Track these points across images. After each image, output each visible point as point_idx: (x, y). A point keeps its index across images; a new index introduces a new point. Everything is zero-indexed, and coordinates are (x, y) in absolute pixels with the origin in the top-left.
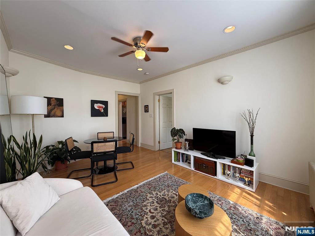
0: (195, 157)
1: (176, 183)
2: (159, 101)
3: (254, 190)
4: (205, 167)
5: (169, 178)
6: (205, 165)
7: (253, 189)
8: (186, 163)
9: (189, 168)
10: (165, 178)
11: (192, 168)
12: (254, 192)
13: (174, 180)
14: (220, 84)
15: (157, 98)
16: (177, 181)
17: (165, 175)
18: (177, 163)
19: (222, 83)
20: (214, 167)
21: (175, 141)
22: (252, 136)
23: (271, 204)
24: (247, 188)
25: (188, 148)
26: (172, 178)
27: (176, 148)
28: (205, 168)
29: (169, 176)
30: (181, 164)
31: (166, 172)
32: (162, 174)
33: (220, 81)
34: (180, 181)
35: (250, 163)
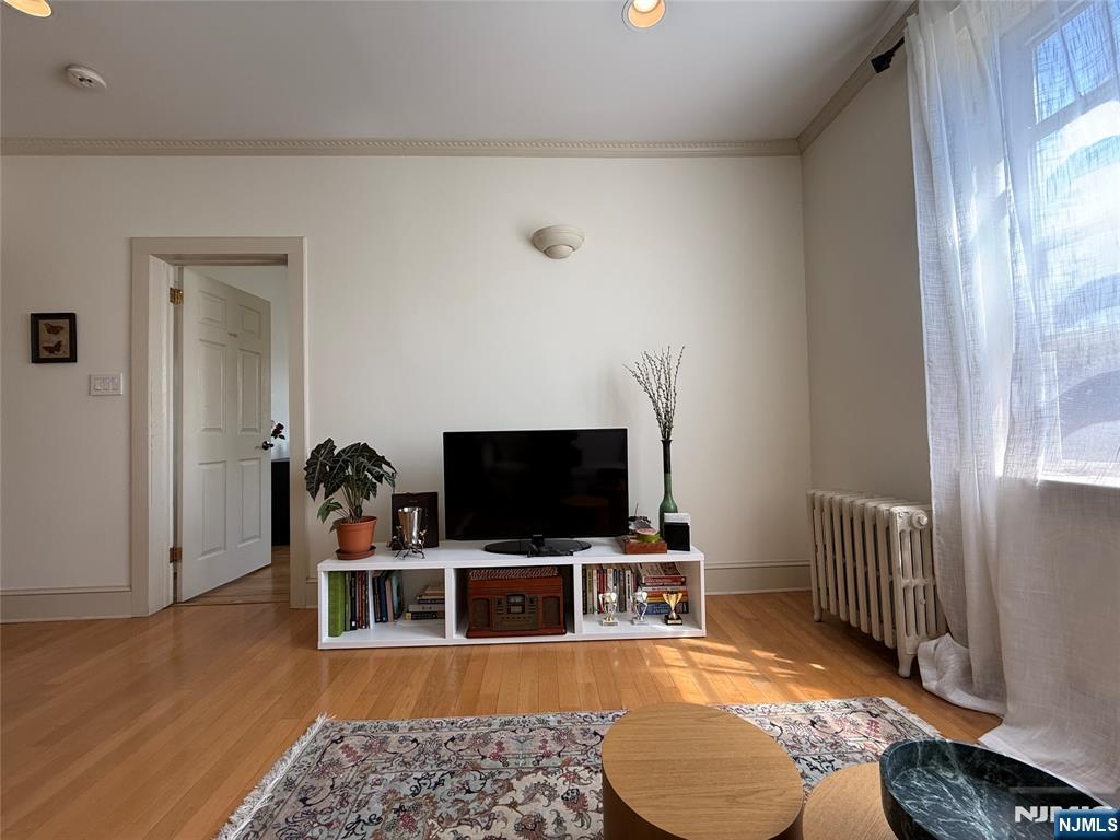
0: (462, 574)
1: (431, 761)
2: (176, 295)
3: (703, 632)
4: (522, 605)
5: (367, 748)
6: (518, 600)
7: (701, 628)
8: (400, 623)
9: (438, 641)
10: (336, 763)
11: (454, 637)
12: (705, 635)
13: (409, 751)
14: (538, 256)
15: (161, 277)
16: (431, 741)
17: (322, 743)
18: (349, 639)
19: (549, 252)
20: (561, 595)
21: (334, 516)
22: (666, 443)
23: (772, 655)
24: (686, 631)
25: (420, 537)
26: (385, 741)
27: (343, 554)
28: (523, 611)
29: (354, 742)
30: (376, 636)
31: (320, 721)
32: (296, 750)
33: (543, 242)
34: (445, 735)
35: (677, 536)
